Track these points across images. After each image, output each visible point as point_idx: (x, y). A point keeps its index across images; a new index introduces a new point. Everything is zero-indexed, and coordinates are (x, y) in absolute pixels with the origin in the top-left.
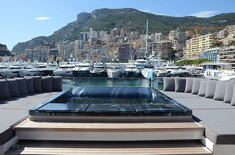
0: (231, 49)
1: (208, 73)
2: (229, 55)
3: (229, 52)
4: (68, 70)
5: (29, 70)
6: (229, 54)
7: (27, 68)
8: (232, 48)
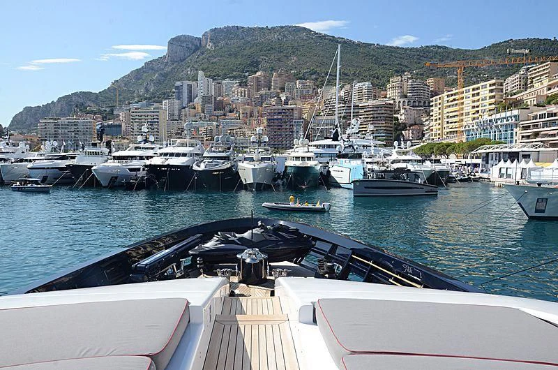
0: (552, 114)
1: (503, 171)
2: (546, 129)
3: (547, 119)
4: (135, 164)
5: (30, 165)
6: (545, 124)
7: (26, 161)
8: (554, 112)
